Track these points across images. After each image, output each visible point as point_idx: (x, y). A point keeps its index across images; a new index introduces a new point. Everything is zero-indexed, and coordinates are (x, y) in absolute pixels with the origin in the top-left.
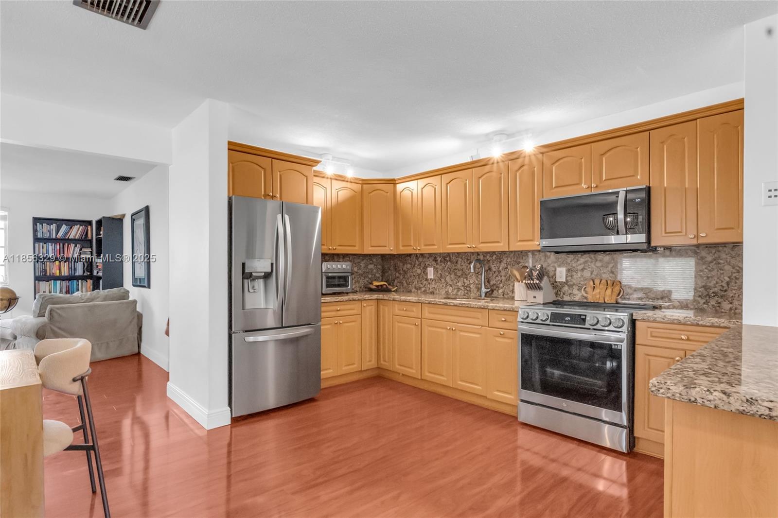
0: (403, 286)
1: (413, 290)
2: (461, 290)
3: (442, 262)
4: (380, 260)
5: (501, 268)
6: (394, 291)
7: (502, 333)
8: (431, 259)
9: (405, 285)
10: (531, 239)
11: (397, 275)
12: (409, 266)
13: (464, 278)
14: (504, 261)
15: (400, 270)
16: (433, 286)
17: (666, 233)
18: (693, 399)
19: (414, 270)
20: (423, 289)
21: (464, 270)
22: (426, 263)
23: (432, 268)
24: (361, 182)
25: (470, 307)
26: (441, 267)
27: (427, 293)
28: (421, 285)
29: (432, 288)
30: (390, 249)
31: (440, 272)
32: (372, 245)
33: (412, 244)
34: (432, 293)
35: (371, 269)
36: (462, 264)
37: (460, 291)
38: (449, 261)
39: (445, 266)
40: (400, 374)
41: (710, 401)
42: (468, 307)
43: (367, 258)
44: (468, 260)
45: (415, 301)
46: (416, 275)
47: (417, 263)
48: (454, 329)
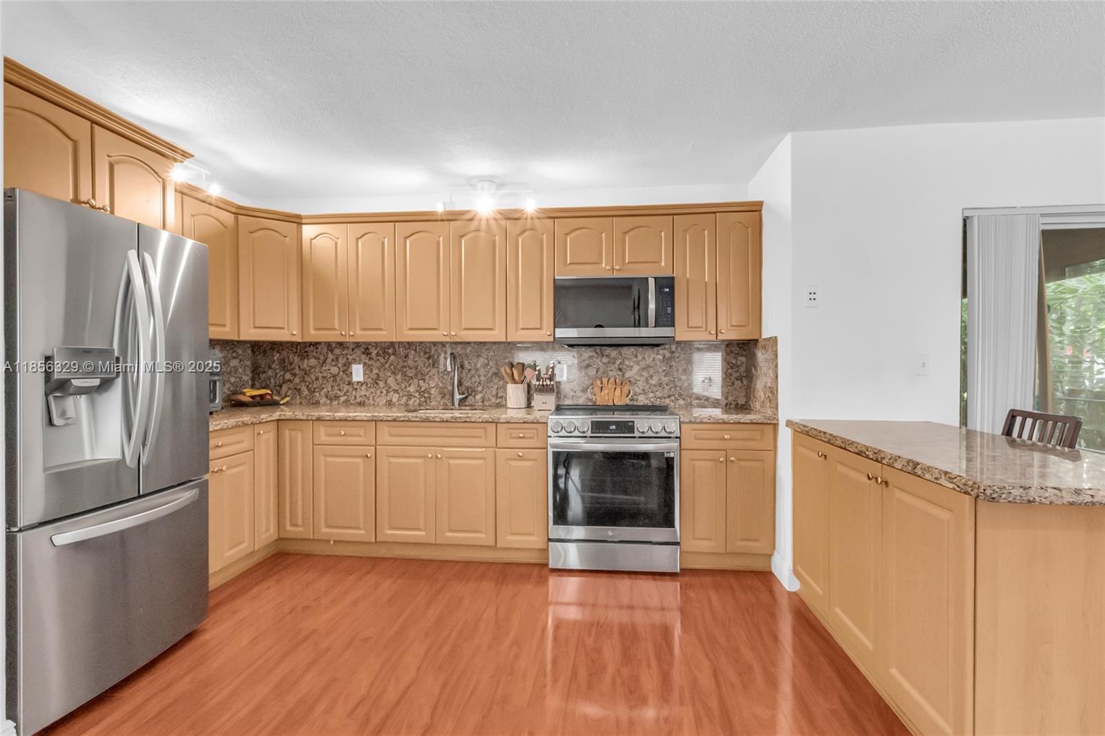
0: (300, 394)
1: (323, 400)
2: (414, 397)
3: (380, 355)
4: (249, 351)
5: (479, 365)
6: (283, 404)
7: (521, 454)
8: (358, 352)
9: (306, 392)
10: (539, 327)
11: (288, 376)
12: (313, 362)
13: (419, 380)
14: (484, 356)
15: (295, 368)
16: (363, 393)
17: (688, 327)
18: (1031, 499)
19: (324, 368)
20: (343, 399)
21: (419, 368)
22: (349, 356)
23: (362, 366)
24: (234, 210)
25: (471, 422)
26: (378, 364)
27: (351, 404)
28: (339, 392)
29: (361, 396)
30: (290, 332)
31: (375, 371)
32: (257, 325)
33: (337, 327)
34: (361, 404)
35: (235, 367)
36: (416, 359)
37: (413, 399)
38: (394, 354)
39: (386, 363)
40: (329, 541)
41: (1046, 498)
42: (466, 422)
43: (227, 348)
44: (426, 353)
45: (365, 419)
46: (329, 375)
47: (331, 356)
48: (439, 456)
